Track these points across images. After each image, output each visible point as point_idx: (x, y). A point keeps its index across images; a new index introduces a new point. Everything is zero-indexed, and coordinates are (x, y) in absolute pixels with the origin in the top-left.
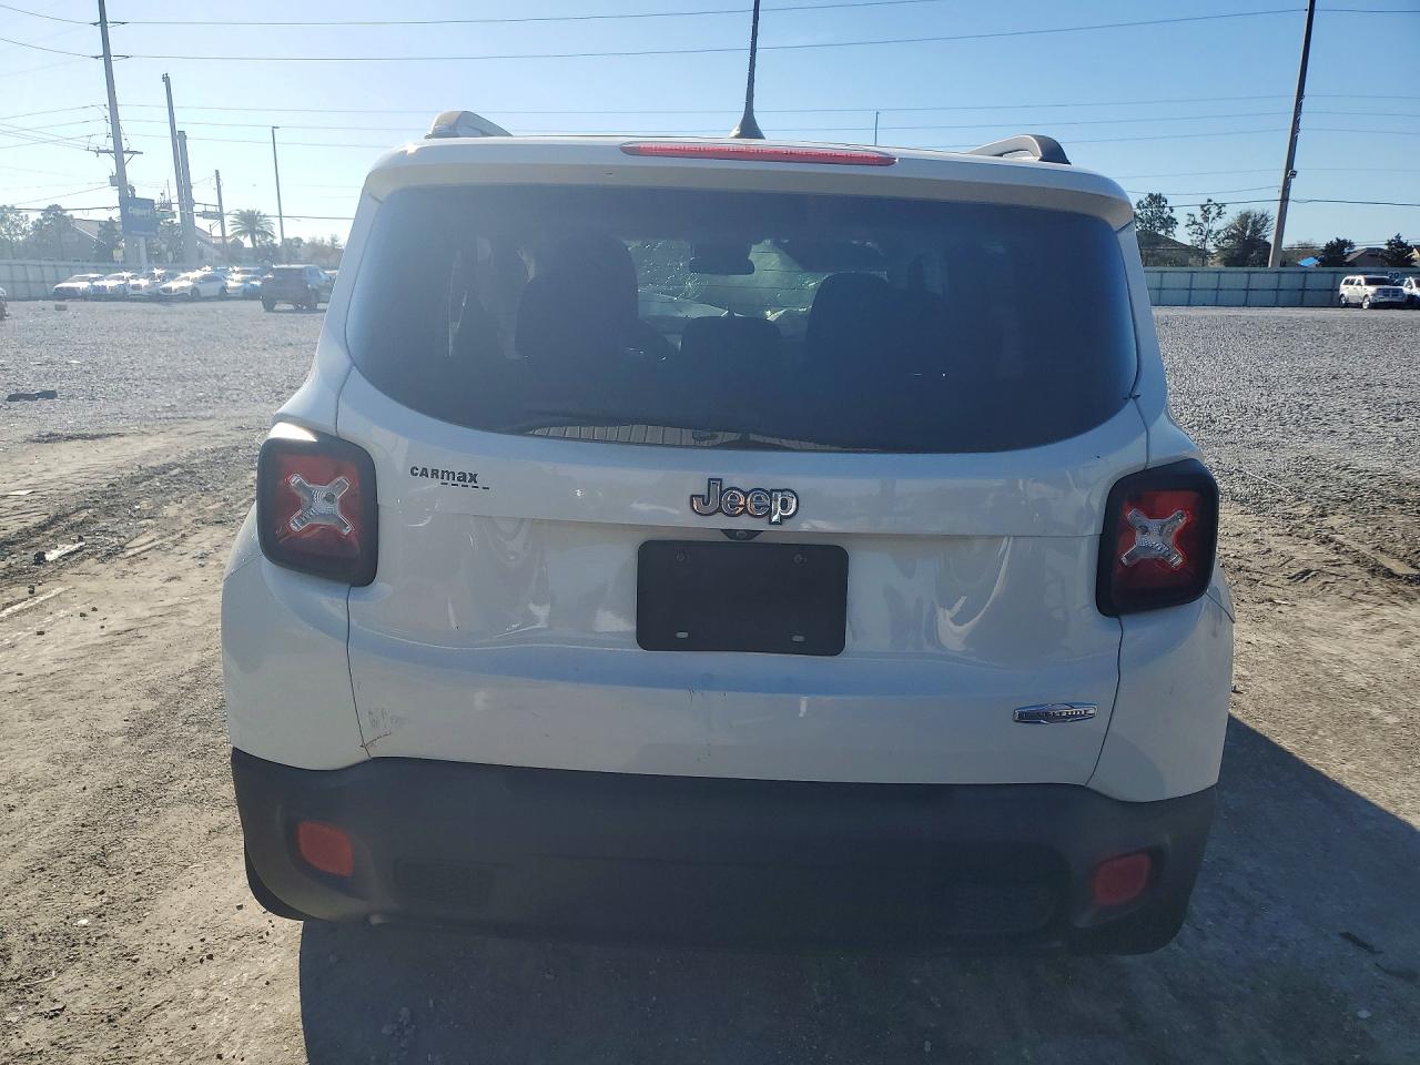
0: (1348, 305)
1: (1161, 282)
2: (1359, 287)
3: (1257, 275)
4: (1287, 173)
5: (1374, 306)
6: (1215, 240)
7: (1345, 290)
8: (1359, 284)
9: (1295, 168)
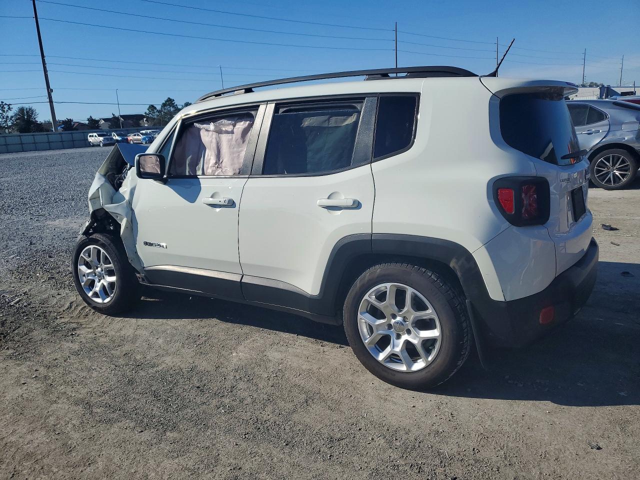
0: (94, 146)
1: (6, 142)
2: (96, 138)
3: (38, 136)
4: (48, 90)
5: (105, 145)
6: (11, 121)
7: (90, 139)
8: (96, 136)
9: (51, 87)
